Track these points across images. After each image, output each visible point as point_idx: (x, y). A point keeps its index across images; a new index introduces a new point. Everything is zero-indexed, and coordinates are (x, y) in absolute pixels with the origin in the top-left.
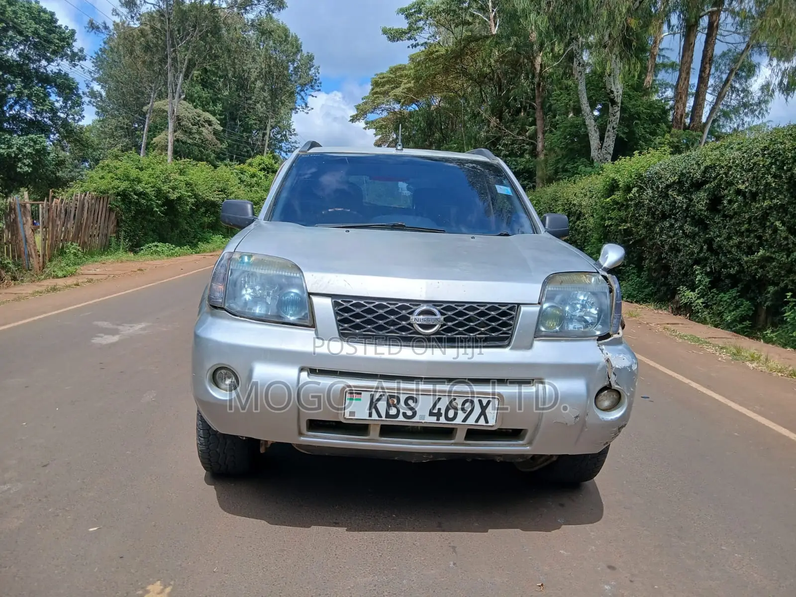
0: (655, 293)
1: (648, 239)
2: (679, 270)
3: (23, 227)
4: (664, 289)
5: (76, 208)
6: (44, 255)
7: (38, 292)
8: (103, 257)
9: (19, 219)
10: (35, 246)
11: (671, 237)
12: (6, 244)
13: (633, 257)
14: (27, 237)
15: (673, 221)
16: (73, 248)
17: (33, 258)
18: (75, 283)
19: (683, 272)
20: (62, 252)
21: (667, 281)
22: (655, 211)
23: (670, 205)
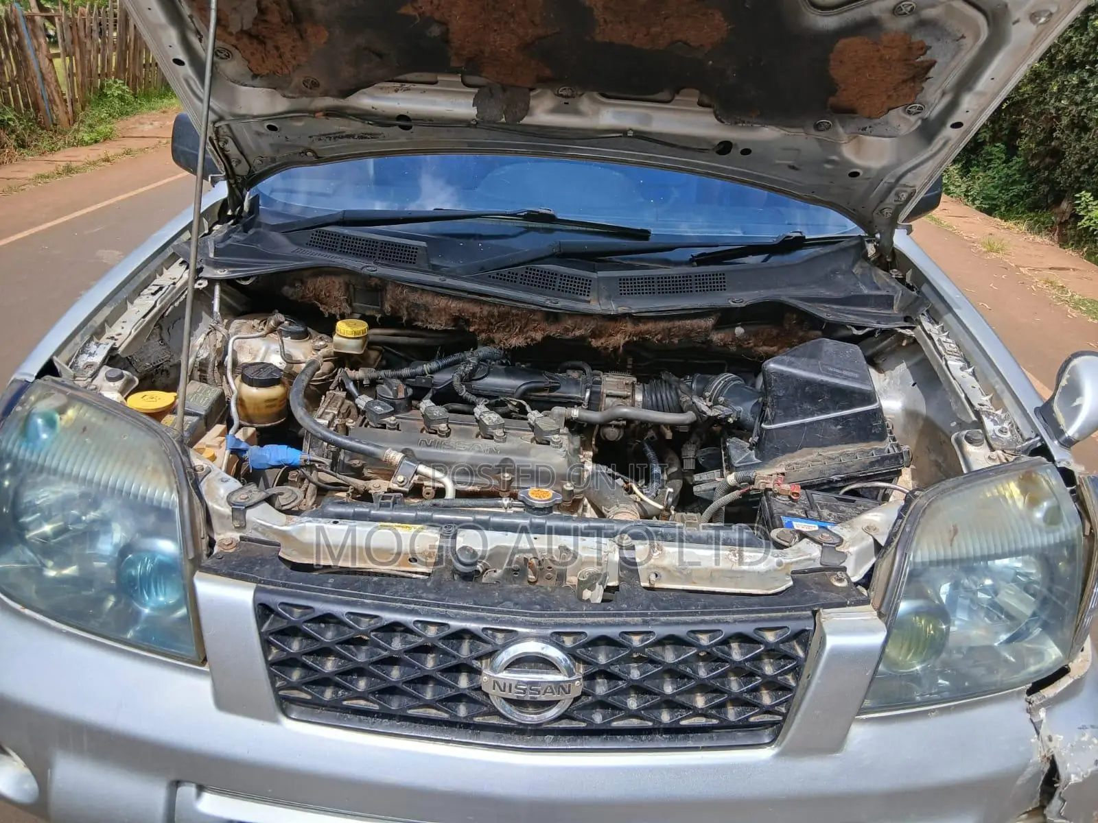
0: (1027, 194)
1: (1033, 102)
2: (1080, 163)
3: (35, 55)
4: (1044, 188)
5: (116, 21)
6: (73, 101)
7: (42, 176)
8: (165, 101)
9: (27, 41)
10: (58, 85)
11: (1077, 104)
12: (9, 84)
13: (1001, 129)
14: (44, 71)
15: (1085, 75)
16: (117, 87)
17: (57, 106)
18: (103, 157)
19: (1086, 166)
20: (102, 95)
21: (1052, 177)
22: (1057, 53)
23: (1086, 46)
